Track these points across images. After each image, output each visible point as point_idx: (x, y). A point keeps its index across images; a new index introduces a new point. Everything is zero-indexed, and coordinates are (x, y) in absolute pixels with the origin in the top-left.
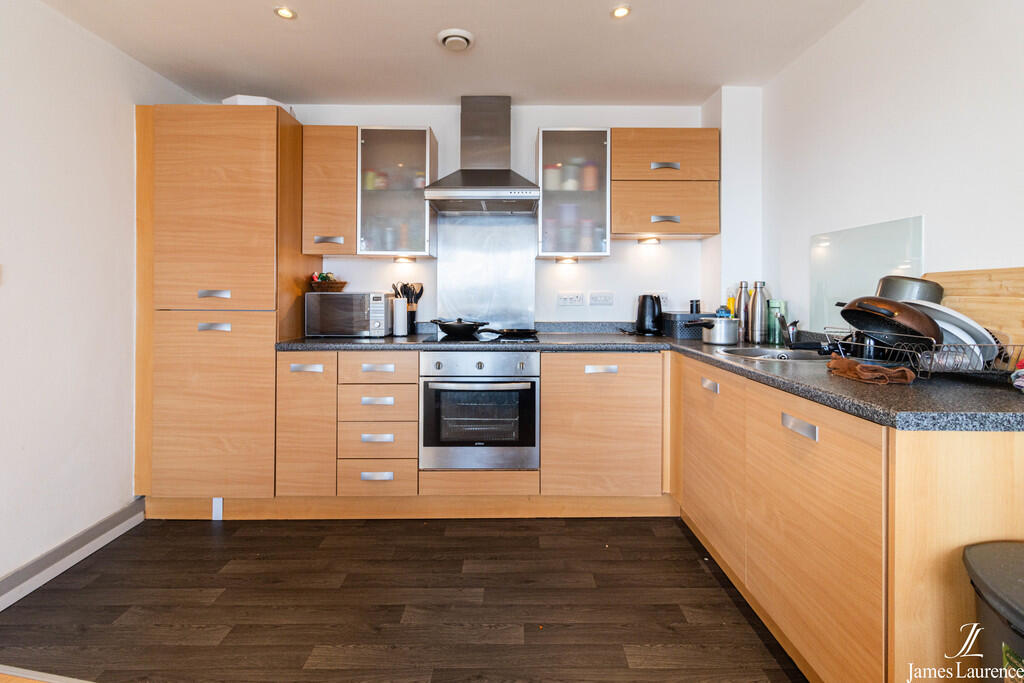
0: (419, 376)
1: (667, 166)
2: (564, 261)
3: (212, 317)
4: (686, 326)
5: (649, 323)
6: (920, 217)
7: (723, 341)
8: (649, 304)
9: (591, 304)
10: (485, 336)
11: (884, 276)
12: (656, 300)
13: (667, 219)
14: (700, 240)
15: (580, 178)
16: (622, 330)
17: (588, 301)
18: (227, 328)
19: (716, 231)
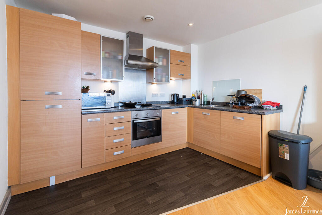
0: (131, 119)
1: (182, 61)
2: (154, 84)
3: (53, 103)
4: (186, 100)
5: (175, 101)
6: (240, 79)
7: (198, 104)
8: (175, 96)
9: (160, 96)
10: (137, 107)
11: (238, 90)
12: (177, 95)
13: (182, 75)
14: (182, 80)
15: (163, 62)
16: (167, 103)
17: (159, 96)
18: (60, 106)
19: (189, 78)
